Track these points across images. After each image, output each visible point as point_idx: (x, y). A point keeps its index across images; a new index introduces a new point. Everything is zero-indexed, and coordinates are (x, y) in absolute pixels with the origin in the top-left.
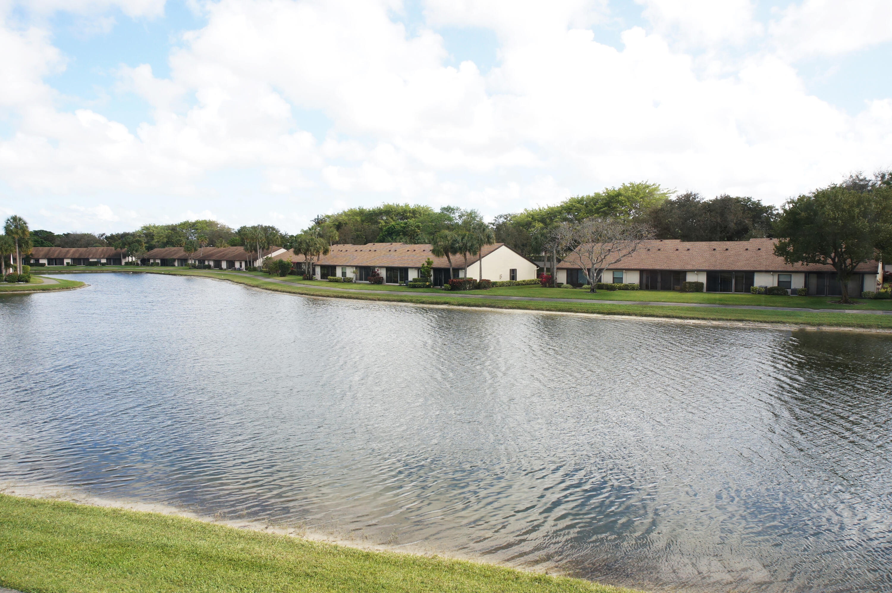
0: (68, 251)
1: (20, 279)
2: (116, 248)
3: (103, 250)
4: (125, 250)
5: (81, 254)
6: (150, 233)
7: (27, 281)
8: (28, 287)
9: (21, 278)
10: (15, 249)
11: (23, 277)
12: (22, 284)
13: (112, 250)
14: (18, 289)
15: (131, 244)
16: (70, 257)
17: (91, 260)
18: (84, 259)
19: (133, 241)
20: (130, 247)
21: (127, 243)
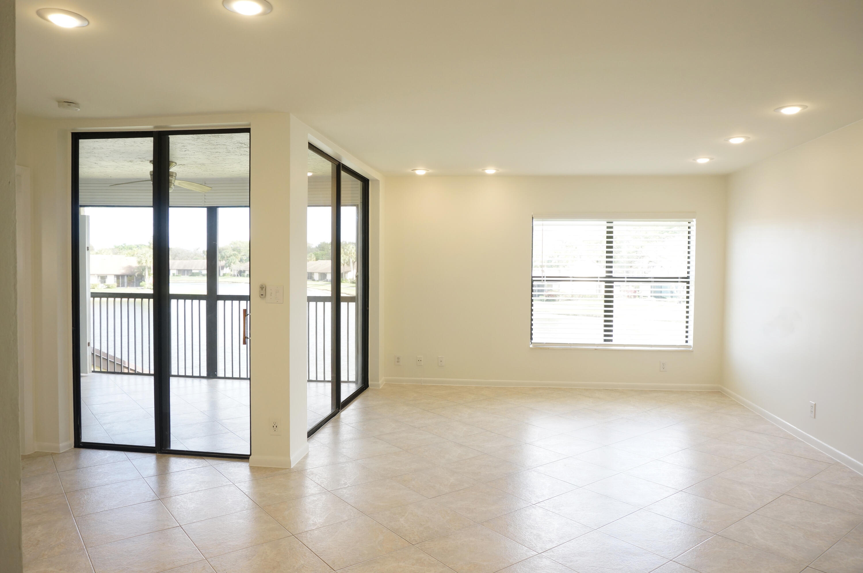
15: (229, 257)
16: (176, 269)
17: (193, 271)
18: (188, 270)
19: (231, 254)
20: (228, 259)
21: (225, 256)
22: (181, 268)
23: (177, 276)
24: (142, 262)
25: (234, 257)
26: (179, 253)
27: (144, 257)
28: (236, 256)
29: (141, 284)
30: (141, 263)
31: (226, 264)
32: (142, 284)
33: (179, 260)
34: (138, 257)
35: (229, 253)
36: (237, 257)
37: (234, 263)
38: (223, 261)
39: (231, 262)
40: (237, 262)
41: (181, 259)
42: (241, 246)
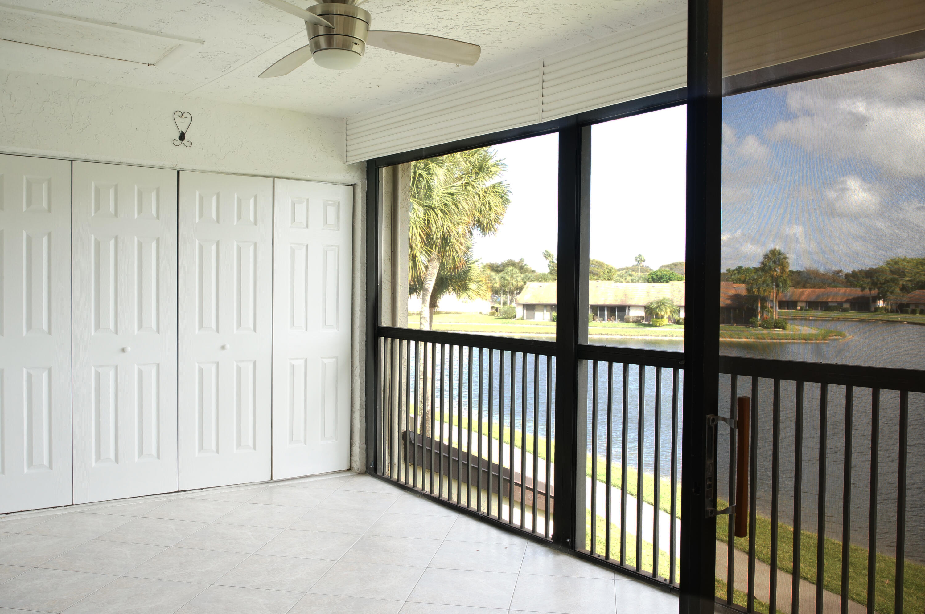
0: (802, 293)
1: (777, 325)
2: (863, 289)
3: (846, 291)
4: (875, 292)
5: (818, 296)
6: (899, 269)
7: (784, 328)
8: (785, 334)
9: (777, 323)
10: (773, 289)
11: (780, 323)
12: (778, 331)
13: (856, 292)
14: (776, 337)
15: (884, 283)
16: (805, 300)
17: (830, 304)
18: (822, 303)
19: (887, 279)
20: (881, 287)
21: (879, 283)
22: (813, 299)
23: (806, 310)
24: (753, 290)
25: (893, 284)
26: (811, 279)
27: (756, 283)
28: (896, 281)
29: (751, 320)
30: (752, 292)
31: (879, 294)
32: (753, 320)
33: (811, 288)
34: (748, 284)
35: (884, 278)
36: (898, 283)
37: (892, 293)
38: (874, 289)
39: (887, 291)
40: (898, 290)
41: (814, 287)
42: (906, 267)
